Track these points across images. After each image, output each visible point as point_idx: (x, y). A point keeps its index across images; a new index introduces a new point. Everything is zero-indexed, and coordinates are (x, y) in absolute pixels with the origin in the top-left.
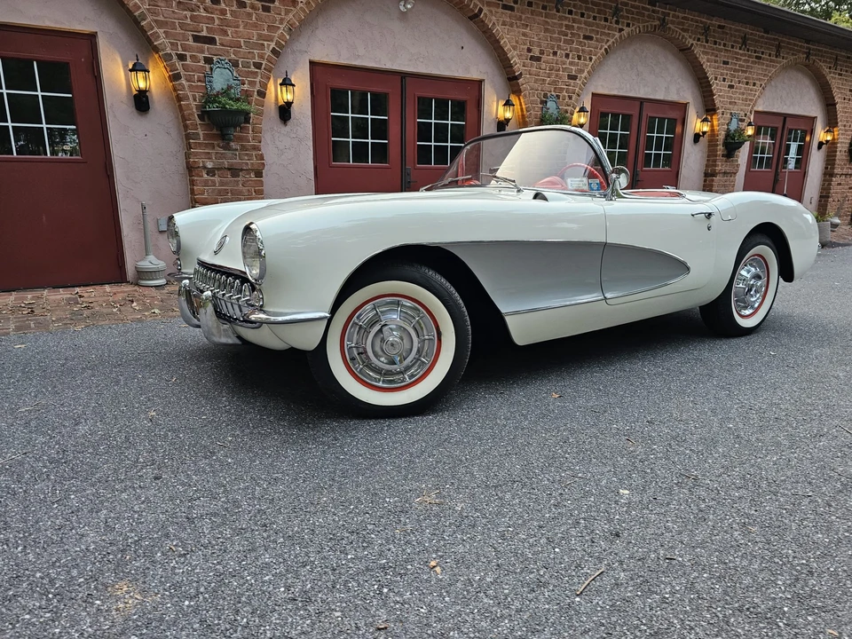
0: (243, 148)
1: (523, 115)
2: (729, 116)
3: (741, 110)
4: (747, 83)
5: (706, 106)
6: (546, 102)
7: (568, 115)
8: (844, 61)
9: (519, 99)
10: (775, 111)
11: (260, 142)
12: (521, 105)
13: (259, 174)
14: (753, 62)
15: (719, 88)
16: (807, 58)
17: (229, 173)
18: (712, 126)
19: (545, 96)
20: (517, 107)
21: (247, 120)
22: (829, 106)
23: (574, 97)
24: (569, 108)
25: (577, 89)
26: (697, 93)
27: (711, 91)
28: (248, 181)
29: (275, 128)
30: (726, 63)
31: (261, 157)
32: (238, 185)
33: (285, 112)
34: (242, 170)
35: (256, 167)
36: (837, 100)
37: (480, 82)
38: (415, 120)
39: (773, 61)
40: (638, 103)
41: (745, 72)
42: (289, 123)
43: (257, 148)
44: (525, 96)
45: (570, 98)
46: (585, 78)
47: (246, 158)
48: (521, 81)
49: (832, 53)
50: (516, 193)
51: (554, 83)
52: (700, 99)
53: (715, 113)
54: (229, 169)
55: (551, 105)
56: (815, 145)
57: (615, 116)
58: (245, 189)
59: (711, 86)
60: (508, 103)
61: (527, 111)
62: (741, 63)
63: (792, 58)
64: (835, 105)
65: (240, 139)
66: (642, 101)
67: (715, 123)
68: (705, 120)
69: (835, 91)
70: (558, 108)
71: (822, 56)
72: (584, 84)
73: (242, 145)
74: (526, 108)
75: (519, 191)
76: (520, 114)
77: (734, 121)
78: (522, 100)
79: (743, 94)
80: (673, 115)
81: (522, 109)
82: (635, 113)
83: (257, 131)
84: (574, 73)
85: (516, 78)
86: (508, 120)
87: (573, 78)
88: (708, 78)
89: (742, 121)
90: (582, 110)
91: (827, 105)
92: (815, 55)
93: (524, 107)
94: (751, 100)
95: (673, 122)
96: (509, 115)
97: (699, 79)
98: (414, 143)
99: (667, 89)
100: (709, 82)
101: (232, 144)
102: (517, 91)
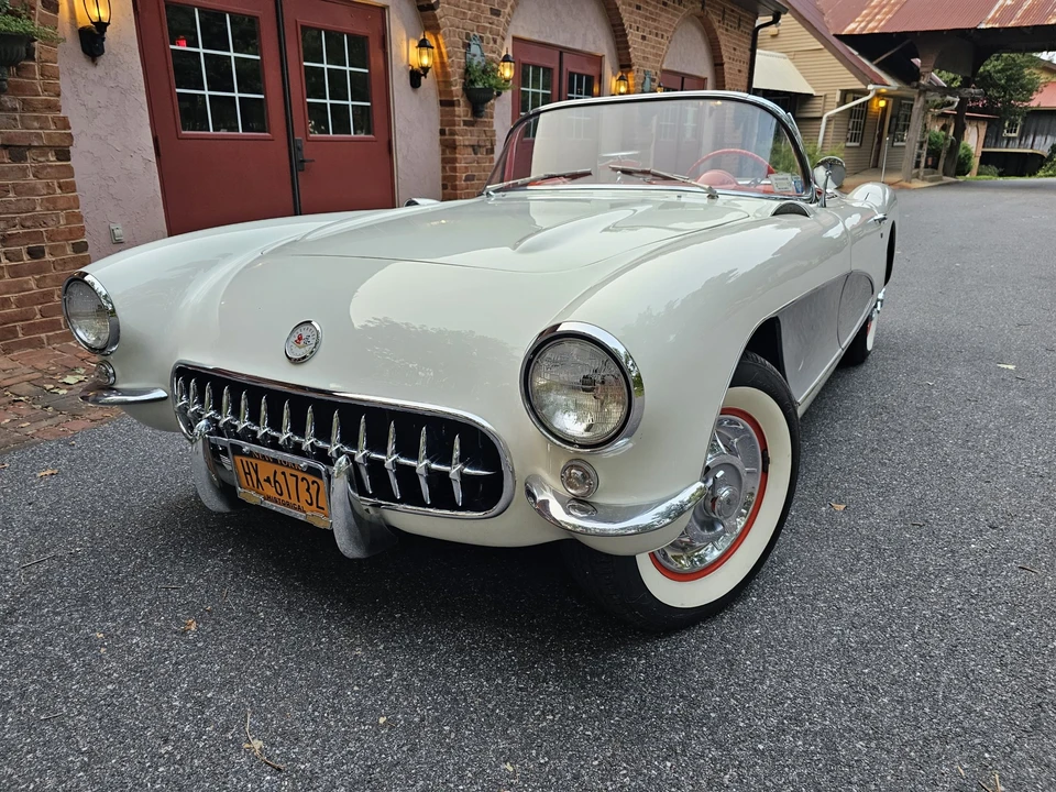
0: (28, 107)
1: (443, 64)
2: (642, 74)
3: (653, 68)
4: (657, 35)
5: (620, 60)
6: (469, 45)
7: (495, 65)
8: (730, 15)
9: (437, 40)
10: (675, 69)
11: (59, 95)
12: (439, 47)
13: (63, 154)
14: (662, 10)
15: (633, 38)
16: (703, 8)
17: (5, 153)
18: (628, 87)
19: (468, 35)
20: (436, 50)
21: (30, 56)
22: (718, 65)
23: (499, 40)
24: (494, 56)
25: (501, 29)
26: (611, 44)
27: (627, 42)
28: (44, 167)
29: (76, 69)
30: (638, 8)
31: (65, 123)
32: (26, 176)
33: (92, 40)
34: (30, 147)
35: (57, 142)
36: (725, 59)
37: (383, 9)
38: (300, 64)
39: (675, 9)
40: (557, 53)
41: (654, 20)
42: (102, 60)
43: (55, 107)
44: (444, 36)
45: (495, 42)
46: (509, 15)
47: (36, 124)
48: (438, 12)
49: (720, 5)
50: (706, 201)
51: (475, 19)
52: (614, 51)
53: (631, 70)
54: (5, 147)
55: (475, 49)
56: (707, 111)
57: (536, 68)
58: (40, 184)
59: (626, 35)
60: (423, 44)
61: (449, 57)
62: (650, 8)
63: (691, 6)
64: (722, 64)
65: (18, 89)
66: (562, 51)
67: (631, 82)
68: (621, 78)
69: (723, 48)
70: (483, 55)
71: (714, 7)
72: (508, 22)
73: (24, 101)
74: (448, 52)
75: (713, 196)
76: (438, 60)
77: (648, 79)
78: (441, 41)
79: (653, 47)
80: (590, 70)
81: (441, 54)
82: (555, 65)
83: (49, 75)
84: (496, 7)
85: (432, 7)
86: (426, 69)
87: (496, 13)
88: (623, 25)
89: (653, 80)
90: (506, 59)
91: (716, 65)
92: (709, 5)
93: (444, 50)
94: (660, 55)
95: (590, 80)
96: (426, 61)
97: (613, 26)
98: (302, 100)
99: (585, 35)
100: (624, 30)
101: (5, 98)
102: (433, 27)
